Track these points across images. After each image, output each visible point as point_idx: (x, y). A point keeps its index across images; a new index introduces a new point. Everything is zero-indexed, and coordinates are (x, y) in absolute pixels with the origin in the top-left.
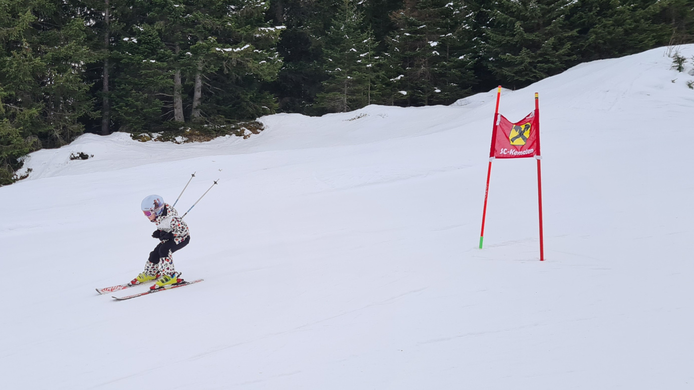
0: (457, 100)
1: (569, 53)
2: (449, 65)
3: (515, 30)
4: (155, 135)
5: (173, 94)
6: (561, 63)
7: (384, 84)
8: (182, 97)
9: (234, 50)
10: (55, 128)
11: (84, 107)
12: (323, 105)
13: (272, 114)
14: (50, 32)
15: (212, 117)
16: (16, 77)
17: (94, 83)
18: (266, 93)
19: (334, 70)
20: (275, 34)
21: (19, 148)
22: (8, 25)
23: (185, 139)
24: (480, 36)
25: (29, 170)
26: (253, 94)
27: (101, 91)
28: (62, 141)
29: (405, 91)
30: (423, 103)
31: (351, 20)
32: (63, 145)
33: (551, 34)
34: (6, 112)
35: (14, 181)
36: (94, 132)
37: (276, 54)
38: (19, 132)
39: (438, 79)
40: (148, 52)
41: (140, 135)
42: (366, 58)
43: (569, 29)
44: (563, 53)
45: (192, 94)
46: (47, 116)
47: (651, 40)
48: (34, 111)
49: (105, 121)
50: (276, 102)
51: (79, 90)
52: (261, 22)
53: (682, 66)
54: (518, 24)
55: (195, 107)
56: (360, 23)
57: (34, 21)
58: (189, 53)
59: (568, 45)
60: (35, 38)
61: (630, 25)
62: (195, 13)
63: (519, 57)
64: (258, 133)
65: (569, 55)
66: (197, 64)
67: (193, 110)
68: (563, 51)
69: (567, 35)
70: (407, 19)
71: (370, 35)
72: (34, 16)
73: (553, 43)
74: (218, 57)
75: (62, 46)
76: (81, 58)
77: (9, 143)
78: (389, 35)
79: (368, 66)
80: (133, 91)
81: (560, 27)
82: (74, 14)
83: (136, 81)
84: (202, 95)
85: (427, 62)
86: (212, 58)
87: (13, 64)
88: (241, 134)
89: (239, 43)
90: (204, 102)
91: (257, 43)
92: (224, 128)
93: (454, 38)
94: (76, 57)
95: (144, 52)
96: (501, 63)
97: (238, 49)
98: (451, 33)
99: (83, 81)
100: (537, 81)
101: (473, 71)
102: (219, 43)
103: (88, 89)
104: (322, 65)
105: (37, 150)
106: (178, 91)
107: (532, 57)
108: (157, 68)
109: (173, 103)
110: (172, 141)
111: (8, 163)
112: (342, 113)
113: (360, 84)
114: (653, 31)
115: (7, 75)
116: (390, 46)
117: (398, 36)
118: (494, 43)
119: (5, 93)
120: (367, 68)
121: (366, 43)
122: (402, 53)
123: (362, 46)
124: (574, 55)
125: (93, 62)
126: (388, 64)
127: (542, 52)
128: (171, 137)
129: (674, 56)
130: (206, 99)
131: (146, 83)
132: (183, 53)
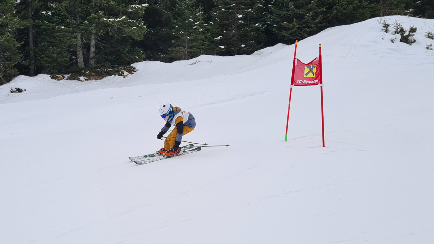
0: (254, 51)
1: (321, 22)
2: (249, 29)
3: (289, 7)
4: (66, 76)
5: (76, 49)
6: (317, 28)
7: (210, 42)
8: (83, 51)
9: (116, 20)
11: (18, 58)
12: (172, 55)
13: (141, 61)
15: (102, 64)
17: (24, 42)
18: (137, 48)
19: (179, 33)
20: (141, 10)
23: (86, 78)
24: (268, 11)
26: (128, 49)
27: (28, 47)
28: (4, 81)
29: (223, 46)
30: (234, 53)
32: (5, 83)
33: (310, 10)
36: (26, 75)
37: (142, 23)
39: (244, 38)
40: (59, 21)
41: (56, 76)
42: (199, 25)
43: (321, 6)
44: (318, 22)
45: (89, 49)
47: (369, 14)
49: (32, 67)
50: (143, 54)
51: (14, 46)
52: (132, 1)
53: (388, 29)
54: (291, 3)
55: (91, 58)
56: (194, 3)
58: (86, 22)
59: (320, 17)
61: (357, 4)
63: (292, 24)
64: (133, 74)
65: (321, 23)
66: (91, 29)
67: (90, 59)
68: (318, 20)
69: (320, 10)
71: (200, 10)
73: (312, 15)
74: (105, 25)
76: (14, 25)
78: (212, 10)
79: (200, 30)
80: (50, 47)
81: (316, 5)
83: (52, 41)
84: (95, 50)
85: (236, 28)
86: (101, 26)
88: (122, 74)
89: (119, 15)
91: (130, 15)
92: (110, 71)
93: (252, 12)
94: (10, 25)
95: (56, 21)
96: (281, 28)
97: (118, 19)
98: (250, 9)
99: (17, 41)
100: (303, 39)
101: (264, 33)
102: (105, 15)
103: (20, 46)
104: (171, 30)
106: (80, 47)
107: (299, 24)
108: (65, 32)
109: (77, 55)
110: (77, 80)
112: (184, 60)
113: (195, 42)
114: (370, 8)
116: (213, 18)
117: (218, 11)
118: (276, 15)
120: (199, 32)
121: (199, 15)
122: (221, 22)
123: (196, 17)
124: (324, 23)
125: (22, 28)
126: (212, 29)
127: (305, 21)
128: (77, 77)
129: (383, 23)
130: (98, 53)
131: (59, 42)
132: (82, 22)
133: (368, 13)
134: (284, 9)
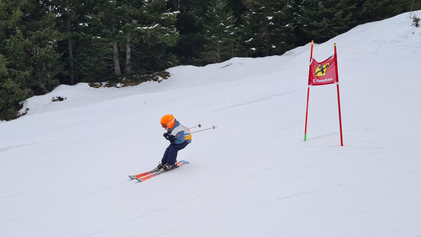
0: (286, 52)
2: (279, 31)
3: (319, 7)
4: (104, 83)
5: (113, 58)
6: (347, 26)
7: (241, 45)
8: (119, 59)
9: (149, 28)
10: (41, 82)
11: (59, 69)
12: (205, 59)
13: (175, 66)
14: (33, 22)
15: (138, 71)
16: (13, 52)
17: (63, 53)
18: (170, 53)
19: (211, 37)
20: (173, 17)
21: (20, 96)
22: (6, 19)
23: (122, 85)
24: (298, 11)
25: (27, 109)
26: (162, 55)
27: (68, 58)
28: (46, 90)
29: (254, 48)
30: (266, 55)
31: (219, 5)
32: (47, 93)
33: (340, 8)
34: (10, 74)
35: (19, 117)
36: (66, 84)
37: (175, 29)
38: (19, 87)
39: (274, 40)
40: (95, 32)
41: (94, 84)
42: (229, 29)
43: (351, 4)
44: (348, 20)
45: (125, 57)
46: (35, 75)
47: (400, 9)
48: (27, 73)
49: (72, 76)
50: (176, 59)
51: (54, 58)
52: (165, 9)
53: (418, 23)
55: (127, 65)
56: (225, 7)
57: (22, 15)
58: (121, 31)
59: (350, 15)
60: (24, 26)
62: (123, 6)
63: (322, 23)
64: (167, 79)
65: (351, 20)
66: (126, 38)
68: (347, 18)
69: (349, 8)
70: (253, 3)
71: (231, 15)
72: (22, 13)
73: (342, 13)
74: (139, 33)
75: (42, 30)
76: (54, 38)
77: (13, 93)
78: (243, 14)
80: (88, 57)
81: (345, 4)
82: (47, 10)
83: (89, 51)
84: (131, 57)
85: (267, 30)
86: (135, 34)
87: (11, 44)
88: (156, 79)
89: (152, 23)
90: (132, 61)
91: (162, 23)
92: (146, 77)
93: (282, 14)
94: (51, 38)
95: (93, 32)
96: (311, 28)
97: (151, 27)
98: (280, 10)
99: (57, 52)
100: (333, 37)
101: (294, 34)
102: (139, 24)
103: (60, 57)
104: (203, 35)
105: (31, 96)
106: (116, 55)
107: (329, 23)
108: (102, 42)
109: (113, 63)
110: (115, 87)
111: (13, 105)
112: (217, 63)
113: (227, 45)
114: (400, 3)
115: (8, 51)
116: (243, 21)
117: (249, 14)
118: (306, 15)
119: (8, 62)
120: (231, 35)
121: (229, 19)
122: (251, 25)
123: (227, 21)
124: (354, 20)
125: (62, 40)
126: (243, 32)
127: (335, 20)
128: (114, 84)
129: (413, 18)
130: (134, 60)
131: (95, 51)
132: (117, 31)
133: (398, 8)
134: (314, 8)
